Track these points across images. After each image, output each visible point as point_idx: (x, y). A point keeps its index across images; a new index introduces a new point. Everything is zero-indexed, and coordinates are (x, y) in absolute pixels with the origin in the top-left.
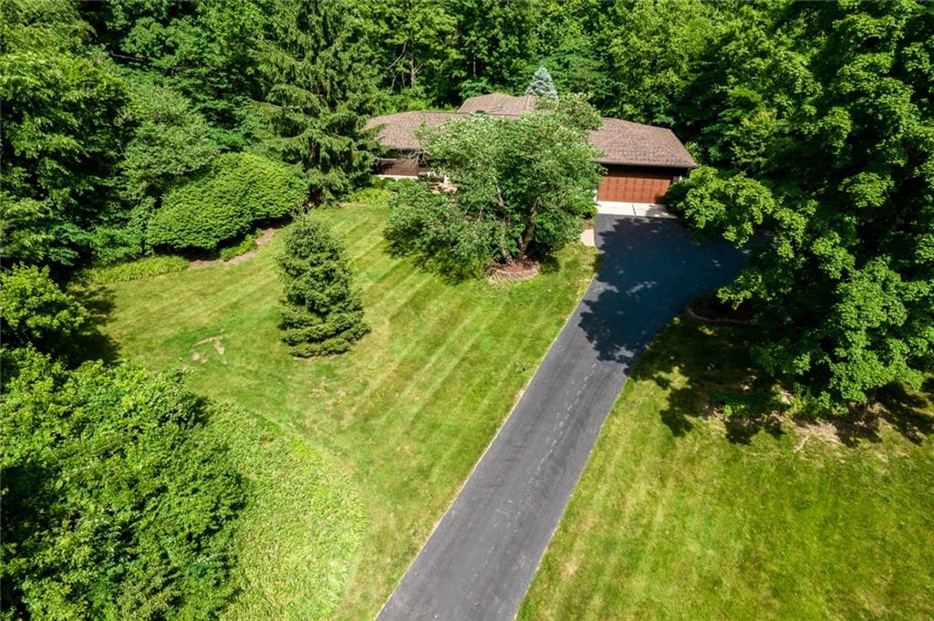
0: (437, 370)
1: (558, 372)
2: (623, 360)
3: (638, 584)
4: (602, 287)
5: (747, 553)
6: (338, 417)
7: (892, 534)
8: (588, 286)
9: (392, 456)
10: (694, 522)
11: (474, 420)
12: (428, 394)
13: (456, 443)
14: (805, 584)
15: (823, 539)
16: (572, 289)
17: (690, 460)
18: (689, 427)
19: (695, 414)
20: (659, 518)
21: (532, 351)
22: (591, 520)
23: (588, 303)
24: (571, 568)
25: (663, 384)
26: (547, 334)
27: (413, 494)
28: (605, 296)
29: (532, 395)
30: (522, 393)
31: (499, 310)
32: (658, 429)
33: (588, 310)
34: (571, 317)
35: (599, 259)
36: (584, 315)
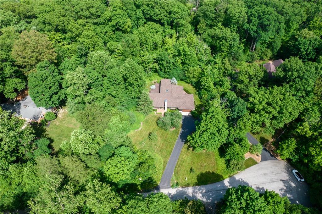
0: (166, 144)
1: (178, 143)
2: (184, 141)
3: (184, 164)
4: (182, 130)
5: (192, 161)
6: (158, 150)
7: (203, 159)
8: (181, 130)
9: (164, 154)
10: (188, 159)
11: (170, 150)
12: (166, 147)
13: (169, 152)
14: (195, 163)
15: (198, 159)
16: (179, 131)
17: (189, 153)
18: (189, 149)
19: (190, 148)
20: (186, 158)
21: (175, 141)
22: (180, 159)
23: (181, 133)
24: (179, 163)
25: (187, 144)
26: (176, 138)
27: (166, 158)
28: (182, 132)
29: (175, 146)
30: (174, 146)
31: (171, 135)
32: (186, 149)
33: (181, 134)
34: (179, 136)
35: (182, 125)
36: (180, 135)
